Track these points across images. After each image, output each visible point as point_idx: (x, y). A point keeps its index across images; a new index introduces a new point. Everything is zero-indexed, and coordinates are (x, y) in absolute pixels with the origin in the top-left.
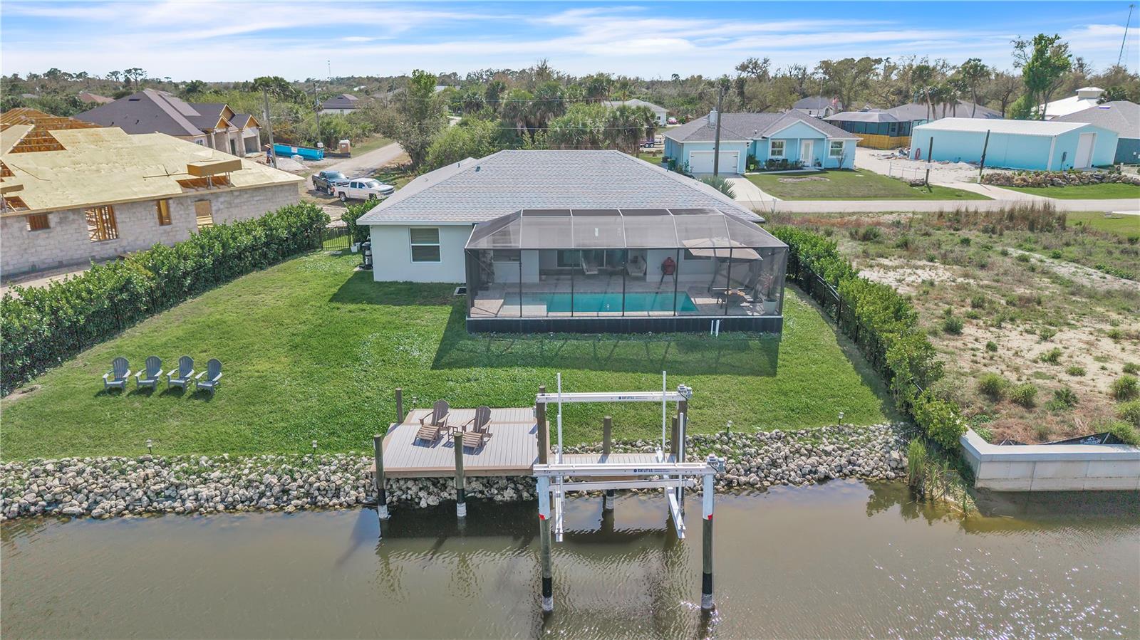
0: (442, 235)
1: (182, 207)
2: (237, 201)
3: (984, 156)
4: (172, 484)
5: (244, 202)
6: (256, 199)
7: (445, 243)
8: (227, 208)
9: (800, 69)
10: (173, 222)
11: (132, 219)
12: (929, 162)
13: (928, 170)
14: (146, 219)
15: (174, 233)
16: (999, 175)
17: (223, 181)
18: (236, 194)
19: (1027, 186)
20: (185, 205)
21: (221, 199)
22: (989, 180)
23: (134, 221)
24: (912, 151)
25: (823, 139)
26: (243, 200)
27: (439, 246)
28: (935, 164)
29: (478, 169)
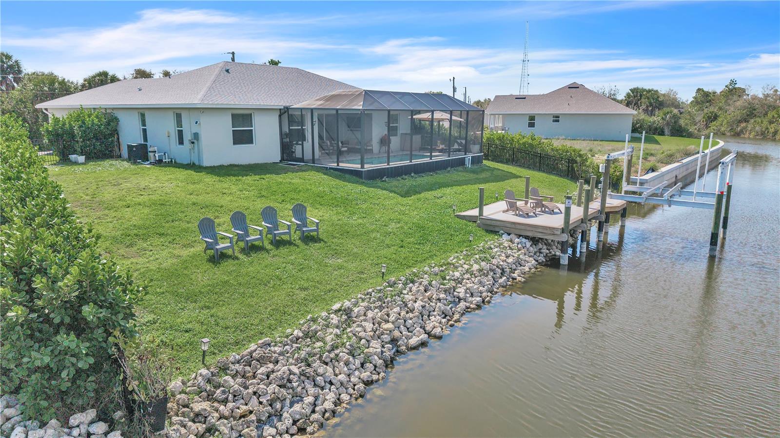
0: (256, 120)
27: (252, 130)
29: (227, 71)
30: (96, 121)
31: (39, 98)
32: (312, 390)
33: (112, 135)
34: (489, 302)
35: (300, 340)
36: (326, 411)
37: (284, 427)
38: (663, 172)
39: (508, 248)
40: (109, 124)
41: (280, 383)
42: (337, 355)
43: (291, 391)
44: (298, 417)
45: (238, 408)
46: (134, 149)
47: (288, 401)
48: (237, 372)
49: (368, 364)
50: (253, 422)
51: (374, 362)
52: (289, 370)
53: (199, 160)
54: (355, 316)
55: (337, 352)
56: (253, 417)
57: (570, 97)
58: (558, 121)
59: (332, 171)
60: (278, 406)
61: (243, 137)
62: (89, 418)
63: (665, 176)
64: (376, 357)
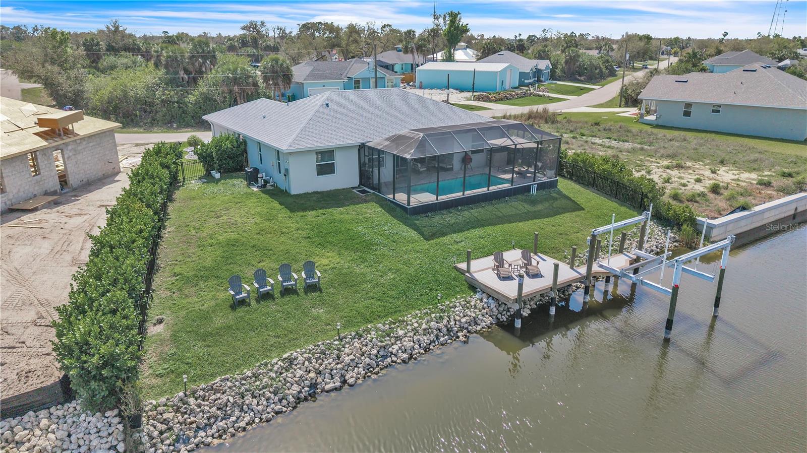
0: (337, 155)
1: (46, 158)
2: (80, 148)
3: (473, 85)
4: (380, 347)
5: (84, 148)
6: (91, 144)
7: (339, 160)
8: (74, 155)
9: (281, 29)
10: (42, 171)
11: (14, 173)
12: (448, 89)
13: (448, 94)
14: (23, 172)
15: (43, 182)
16: (482, 95)
17: (67, 132)
18: (78, 141)
19: (497, 101)
20: (47, 155)
21: (70, 148)
22: (478, 99)
23: (15, 174)
24: (417, 84)
25: (384, 77)
26: (83, 147)
27: (334, 163)
28: (451, 90)
29: (327, 105)
30: (229, 146)
31: (225, 83)
32: (237, 413)
33: (242, 154)
34: (415, 359)
35: (249, 378)
36: (240, 428)
37: (211, 433)
38: (756, 212)
39: (473, 307)
40: (239, 147)
41: (218, 406)
42: (264, 393)
43: (224, 412)
44: (220, 428)
45: (190, 418)
46: (249, 174)
47: (220, 418)
48: (200, 395)
49: (283, 400)
50: (193, 428)
51: (288, 400)
52: (228, 399)
53: (289, 189)
54: (295, 364)
55: (264, 390)
56: (194, 425)
57: (740, 84)
58: (718, 111)
59: (389, 202)
60: (212, 420)
61: (326, 169)
62: (114, 414)
63: (765, 214)
64: (291, 397)
